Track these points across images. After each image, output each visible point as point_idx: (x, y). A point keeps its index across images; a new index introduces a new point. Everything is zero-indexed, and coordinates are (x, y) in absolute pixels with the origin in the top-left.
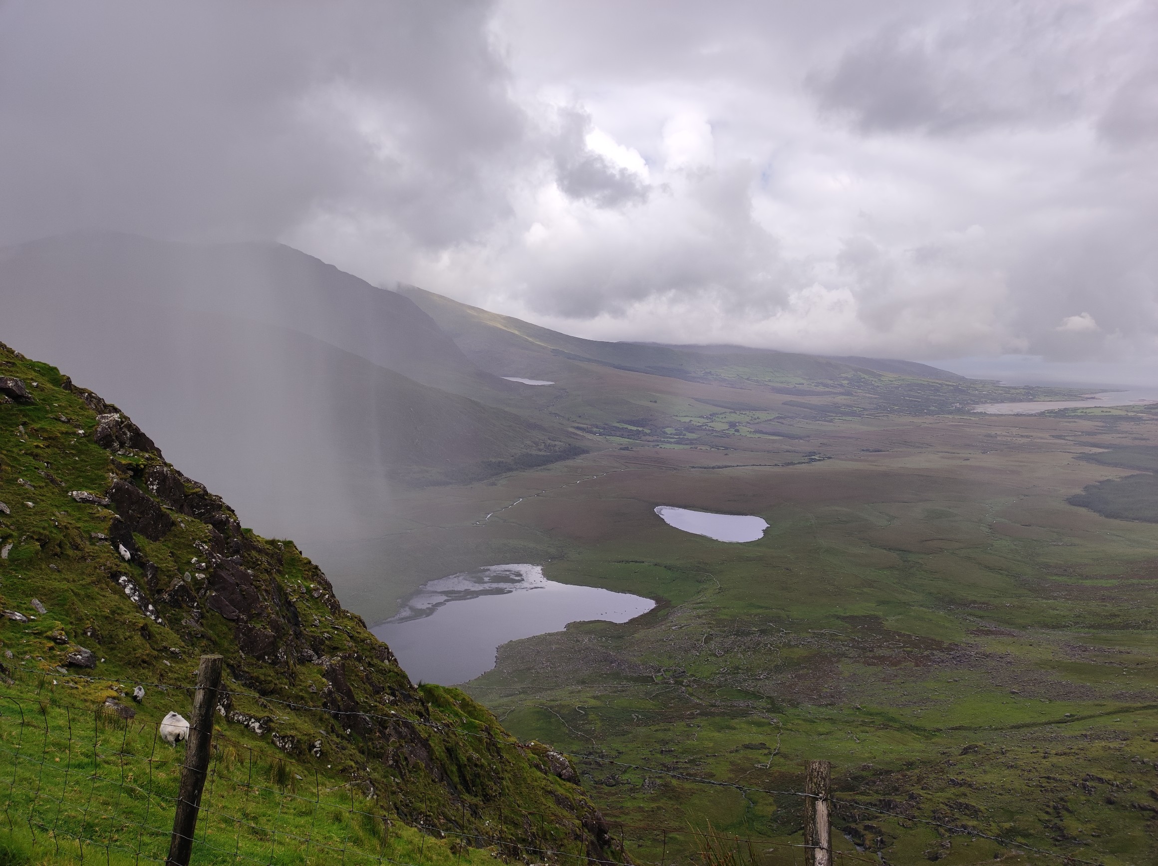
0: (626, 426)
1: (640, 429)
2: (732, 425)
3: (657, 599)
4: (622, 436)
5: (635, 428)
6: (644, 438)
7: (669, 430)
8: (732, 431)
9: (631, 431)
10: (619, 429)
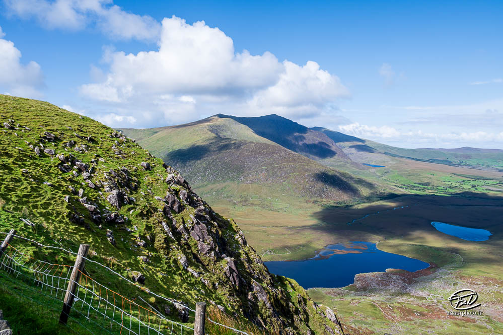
0: (419, 185)
2: (474, 186)
4: (416, 190)
6: (427, 191)
7: (440, 188)
9: (421, 188)
10: (414, 187)
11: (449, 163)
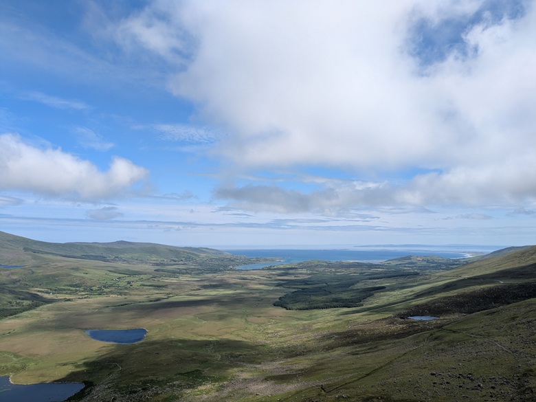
0: (69, 288)
1: (77, 289)
2: (129, 283)
3: (85, 382)
4: (66, 293)
5: (74, 289)
6: (80, 293)
7: (94, 288)
8: (129, 285)
9: (72, 290)
10: (64, 290)
11: (103, 259)
